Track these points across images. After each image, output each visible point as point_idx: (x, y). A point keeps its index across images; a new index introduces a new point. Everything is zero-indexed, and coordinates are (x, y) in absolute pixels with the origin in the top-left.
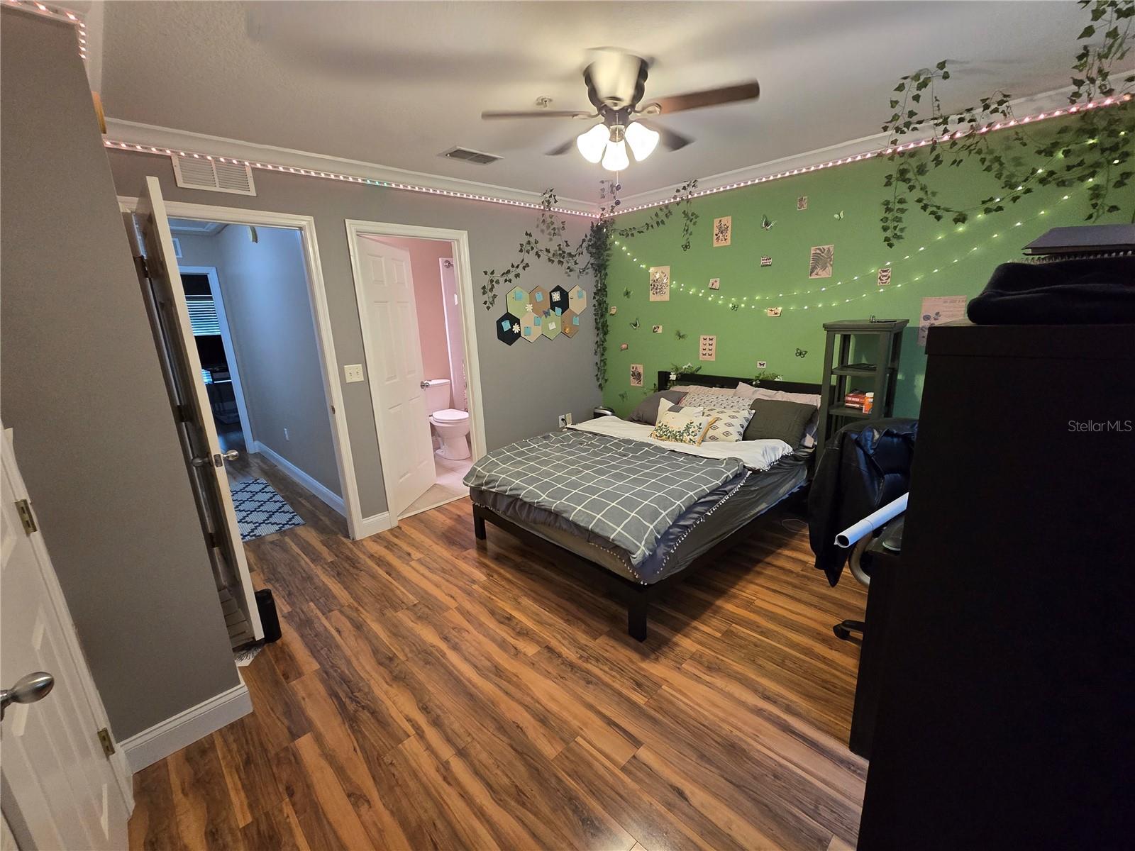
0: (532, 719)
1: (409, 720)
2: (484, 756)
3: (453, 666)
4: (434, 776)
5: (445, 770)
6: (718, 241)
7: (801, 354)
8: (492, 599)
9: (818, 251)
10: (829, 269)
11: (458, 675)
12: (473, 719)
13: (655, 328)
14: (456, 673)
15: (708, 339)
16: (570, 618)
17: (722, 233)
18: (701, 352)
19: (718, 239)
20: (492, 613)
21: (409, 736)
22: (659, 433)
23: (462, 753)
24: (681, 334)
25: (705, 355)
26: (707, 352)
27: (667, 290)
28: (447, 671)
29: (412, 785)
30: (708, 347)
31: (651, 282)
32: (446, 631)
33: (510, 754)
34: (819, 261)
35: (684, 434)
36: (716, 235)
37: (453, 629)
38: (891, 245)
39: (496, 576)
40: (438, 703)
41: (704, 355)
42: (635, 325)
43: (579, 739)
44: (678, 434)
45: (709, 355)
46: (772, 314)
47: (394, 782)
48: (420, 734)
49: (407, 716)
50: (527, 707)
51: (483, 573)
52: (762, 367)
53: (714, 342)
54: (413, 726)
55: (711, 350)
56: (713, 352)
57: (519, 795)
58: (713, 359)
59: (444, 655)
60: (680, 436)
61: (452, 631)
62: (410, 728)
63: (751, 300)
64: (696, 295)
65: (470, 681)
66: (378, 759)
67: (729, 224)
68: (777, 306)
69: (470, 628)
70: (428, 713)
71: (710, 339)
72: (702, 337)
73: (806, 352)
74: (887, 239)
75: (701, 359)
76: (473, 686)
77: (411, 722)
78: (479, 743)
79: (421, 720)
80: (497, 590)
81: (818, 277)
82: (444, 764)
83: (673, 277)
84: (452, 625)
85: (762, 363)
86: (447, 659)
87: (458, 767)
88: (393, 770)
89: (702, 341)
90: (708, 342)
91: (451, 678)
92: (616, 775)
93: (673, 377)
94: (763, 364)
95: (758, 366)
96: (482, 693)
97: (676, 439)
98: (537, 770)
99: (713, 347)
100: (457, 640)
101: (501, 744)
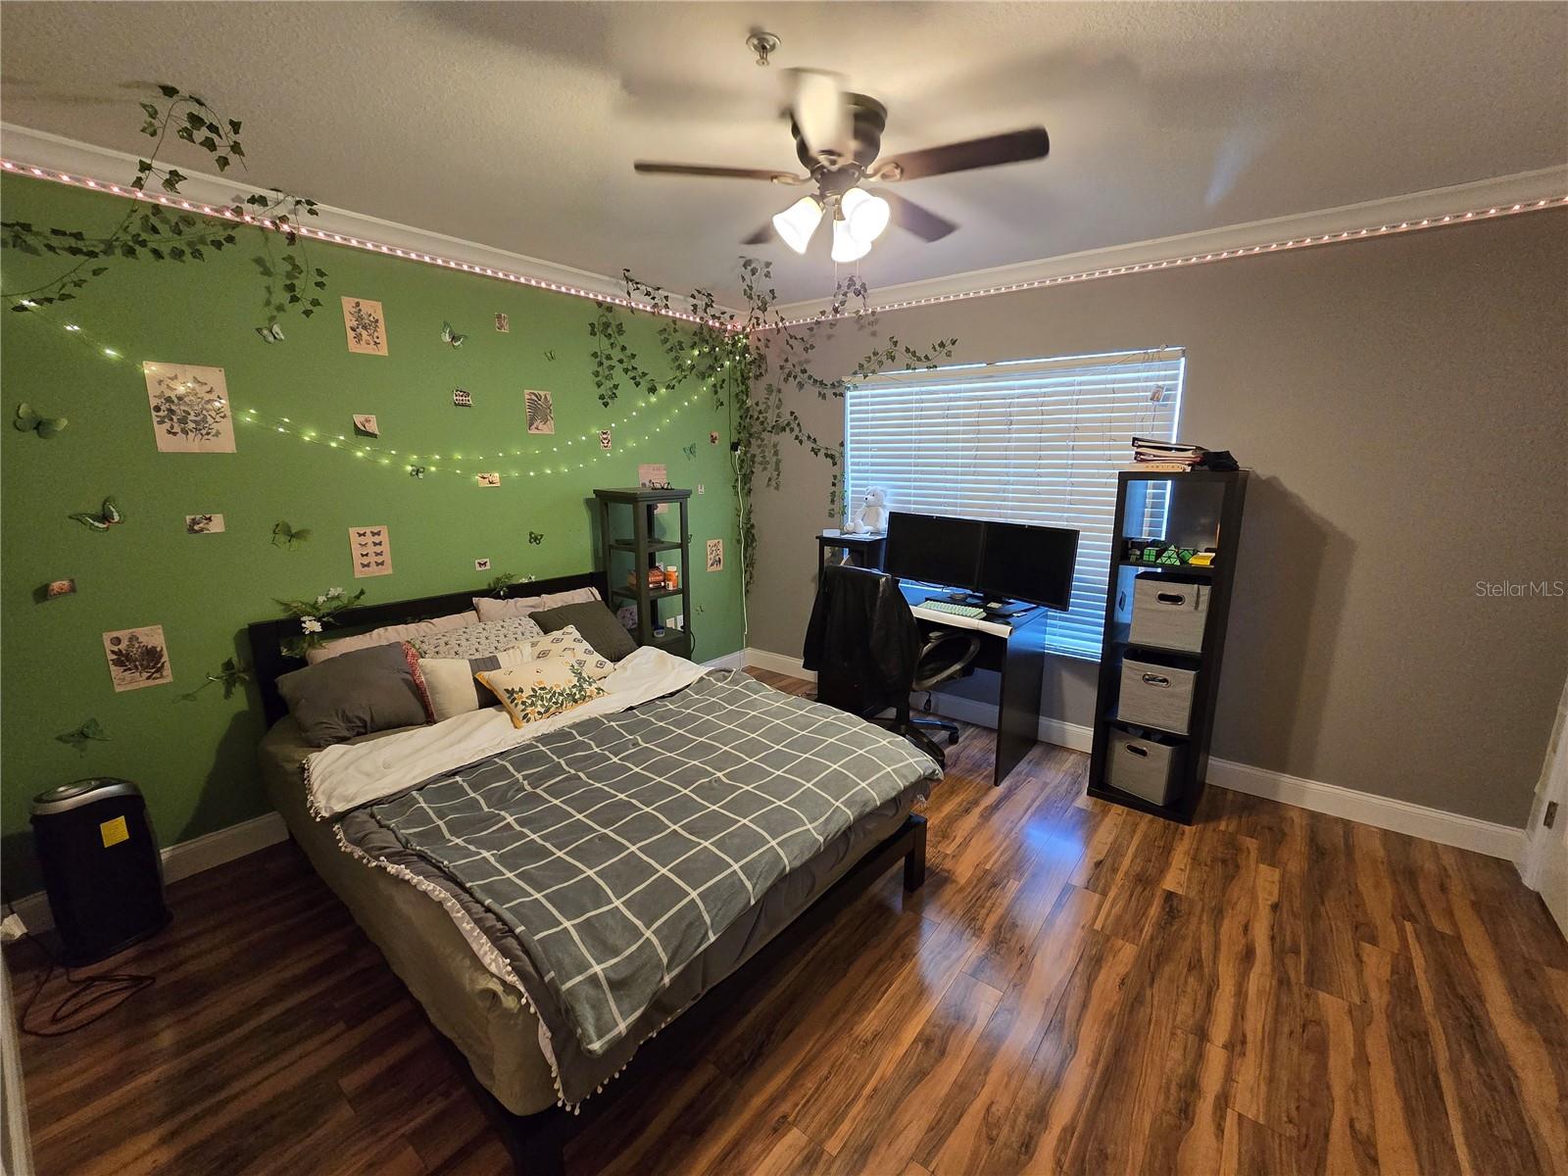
0: (1103, 971)
1: (1220, 1130)
2: (1185, 1008)
3: (1081, 1102)
4: (1253, 1055)
5: (1236, 1045)
6: (359, 342)
7: (535, 539)
8: (875, 1090)
9: (534, 397)
10: (551, 423)
11: (1094, 1086)
12: (1150, 1036)
13: (194, 522)
14: (1092, 1091)
15: (368, 534)
16: (898, 954)
17: (365, 328)
18: (358, 560)
19: (359, 337)
20: (920, 1076)
21: (1240, 1115)
22: (543, 706)
23: (1202, 1035)
24: (293, 531)
25: (368, 565)
26: (372, 559)
27: (226, 427)
28: (1098, 1109)
29: (1284, 1076)
30: (371, 549)
31: (153, 402)
32: (1007, 1153)
33: (1160, 984)
34: (538, 411)
35: (585, 686)
36: (353, 329)
37: (992, 1140)
38: (606, 405)
39: (785, 1107)
40: (1162, 1098)
41: (364, 566)
42: (105, 517)
43: (1098, 926)
44: (574, 690)
45: (378, 564)
46: (484, 484)
47: (1305, 1105)
48: (1223, 1101)
49: (1217, 1137)
50: (1090, 981)
51: (767, 1150)
52: (483, 568)
53: (384, 537)
54: (1223, 1117)
55: (381, 554)
56: (387, 557)
57: (1195, 967)
58: (388, 570)
59: (1068, 1131)
60: (580, 691)
61: (1001, 1140)
62: (1228, 1119)
63: (447, 460)
64: (319, 447)
65: (1095, 1063)
66: (1305, 1146)
67: (379, 315)
68: (490, 470)
69: (977, 1107)
70: (1187, 1105)
71: (374, 534)
72: (353, 531)
73: (542, 536)
74: (602, 397)
75: (358, 575)
76: (1100, 1054)
77: (1220, 1125)
78: (1174, 1020)
79: (1205, 1109)
80: (841, 1090)
81: (537, 432)
82: (1230, 1049)
83: (239, 396)
84: (984, 1147)
85: (482, 561)
86: (1074, 1119)
87: (1220, 1031)
88: (1294, 1113)
89: (355, 540)
90: (369, 539)
91: (1107, 1094)
92: (1114, 899)
93: (312, 626)
94: (485, 564)
95: (478, 568)
96: (1103, 1039)
97: (576, 701)
98: (1158, 956)
99: (386, 548)
100: (1021, 1119)
101: (1157, 993)
